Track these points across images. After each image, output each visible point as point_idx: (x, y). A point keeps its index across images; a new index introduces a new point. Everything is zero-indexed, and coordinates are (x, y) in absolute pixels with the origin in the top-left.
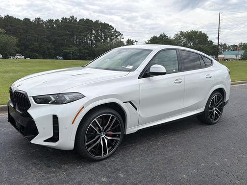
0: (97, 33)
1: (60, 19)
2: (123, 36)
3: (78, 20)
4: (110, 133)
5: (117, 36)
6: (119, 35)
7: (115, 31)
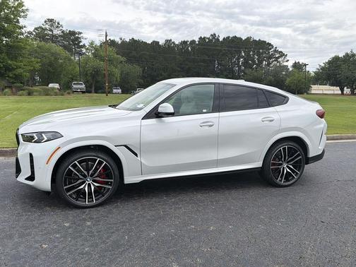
0: (249, 55)
1: (197, 40)
2: (287, 58)
3: (221, 39)
4: (98, 179)
5: (278, 58)
6: (281, 56)
7: (276, 51)
